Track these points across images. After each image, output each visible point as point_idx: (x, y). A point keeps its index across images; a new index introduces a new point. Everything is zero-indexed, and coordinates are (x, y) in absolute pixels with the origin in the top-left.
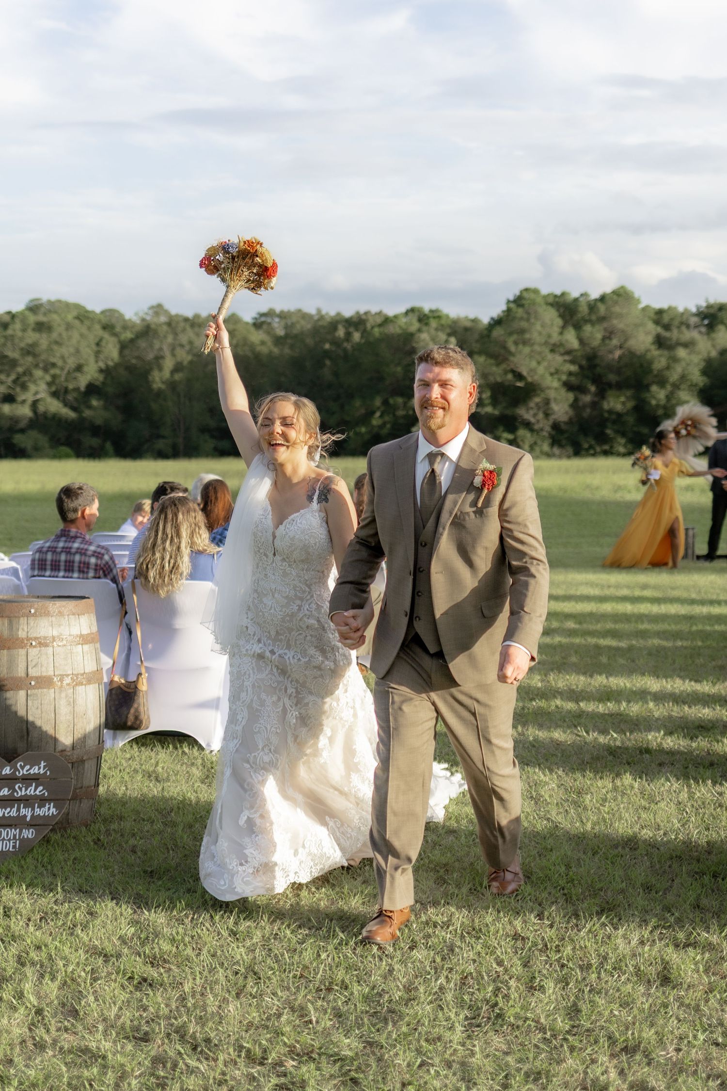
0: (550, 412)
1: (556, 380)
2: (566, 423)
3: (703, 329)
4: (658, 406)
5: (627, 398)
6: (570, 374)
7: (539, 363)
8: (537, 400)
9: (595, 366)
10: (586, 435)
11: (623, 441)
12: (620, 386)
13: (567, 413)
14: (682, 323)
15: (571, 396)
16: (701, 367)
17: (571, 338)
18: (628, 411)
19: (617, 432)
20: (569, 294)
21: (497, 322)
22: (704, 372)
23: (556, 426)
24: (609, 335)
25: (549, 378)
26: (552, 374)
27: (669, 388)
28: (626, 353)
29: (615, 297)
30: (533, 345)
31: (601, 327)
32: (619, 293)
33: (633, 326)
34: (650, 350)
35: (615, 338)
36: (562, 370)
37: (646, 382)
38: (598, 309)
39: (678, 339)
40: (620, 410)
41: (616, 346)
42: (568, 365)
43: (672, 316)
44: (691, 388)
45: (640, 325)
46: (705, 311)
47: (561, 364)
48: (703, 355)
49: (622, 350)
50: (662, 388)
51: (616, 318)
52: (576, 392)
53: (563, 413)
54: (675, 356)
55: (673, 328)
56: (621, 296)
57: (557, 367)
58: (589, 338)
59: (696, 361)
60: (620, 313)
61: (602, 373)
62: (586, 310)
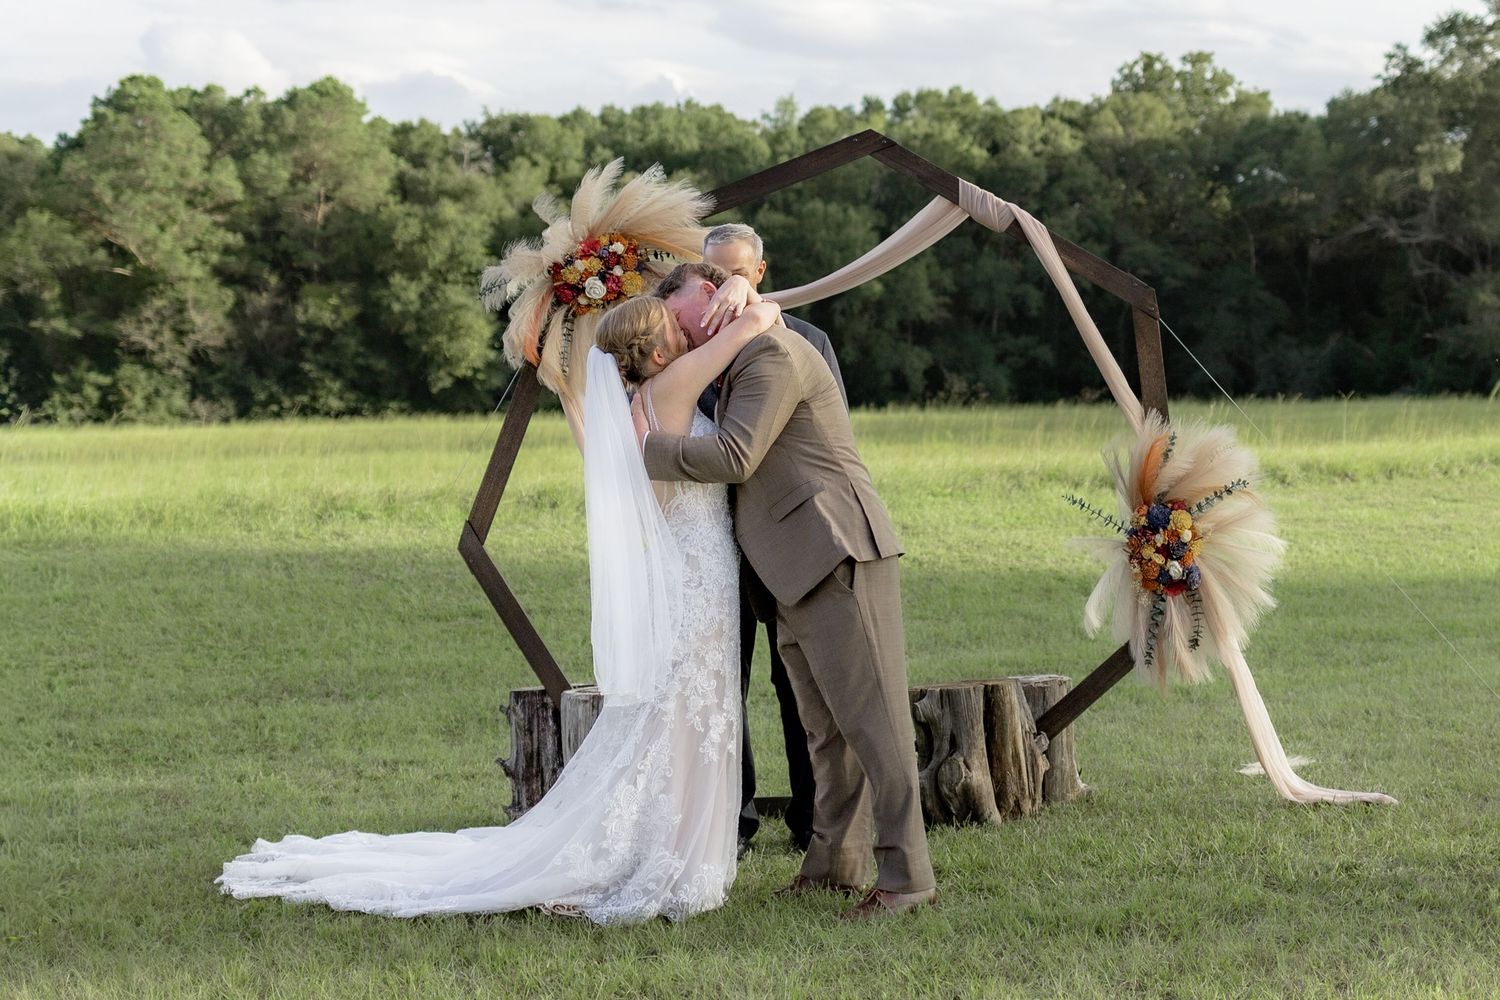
0: (187, 327)
1: (197, 262)
2: (220, 351)
3: (488, 166)
4: (404, 314)
5: (342, 297)
6: (227, 250)
7: (162, 228)
8: (159, 303)
9: (279, 235)
10: (261, 375)
11: (336, 386)
12: (326, 276)
13: (220, 329)
14: (447, 153)
15: (229, 296)
16: (486, 237)
17: (228, 180)
18: (345, 324)
19: (326, 367)
20: (222, 90)
21: (76, 145)
23: (198, 357)
24: (304, 173)
25: (185, 259)
26: (189, 251)
27: (427, 279)
28: (339, 209)
29: (316, 98)
30: (149, 190)
31: (288, 157)
32: (323, 89)
33: (351, 157)
34: (386, 205)
35: (315, 179)
36: (210, 241)
37: (379, 268)
38: (283, 120)
39: (439, 183)
40: (328, 324)
41: (319, 196)
42: (221, 233)
43: (426, 138)
44: (468, 279)
45: (366, 155)
46: (484, 131)
47: (207, 231)
48: (489, 215)
49: (331, 204)
50: (412, 279)
51: (316, 140)
52: (239, 288)
53: (212, 331)
54: (436, 216)
55: (429, 161)
56: (328, 95)
57: (200, 236)
58: (264, 177)
59: (477, 225)
60: (325, 130)
61: (291, 250)
62: (258, 122)
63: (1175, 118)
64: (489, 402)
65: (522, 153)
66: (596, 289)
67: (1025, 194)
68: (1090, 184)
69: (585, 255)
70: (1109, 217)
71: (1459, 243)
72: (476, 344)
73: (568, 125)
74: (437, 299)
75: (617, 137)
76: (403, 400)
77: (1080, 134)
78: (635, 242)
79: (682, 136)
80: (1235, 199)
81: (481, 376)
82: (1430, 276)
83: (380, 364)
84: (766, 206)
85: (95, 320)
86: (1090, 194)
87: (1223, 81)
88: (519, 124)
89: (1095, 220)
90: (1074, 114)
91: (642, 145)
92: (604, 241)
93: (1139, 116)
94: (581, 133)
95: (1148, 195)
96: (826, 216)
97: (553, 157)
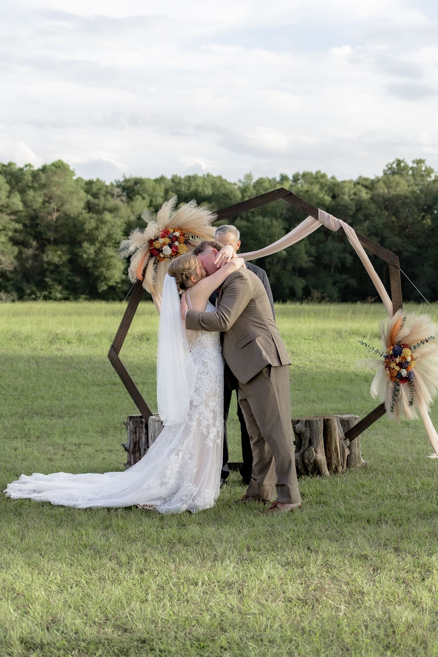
1: (3, 235)
2: (12, 272)
3: (124, 198)
4: (88, 259)
5: (62, 251)
6: (16, 231)
9: (37, 225)
10: (28, 282)
11: (59, 288)
12: (56, 242)
13: (12, 263)
14: (107, 193)
15: (16, 250)
16: (123, 228)
17: (17, 202)
18: (64, 262)
19: (55, 280)
20: (15, 164)
24: (48, 200)
27: (98, 245)
28: (62, 215)
29: (54, 168)
31: (42, 193)
32: (57, 165)
33: (68, 193)
34: (82, 214)
35: (53, 202)
36: (9, 227)
37: (78, 239)
38: (40, 177)
39: (104, 205)
40: (57, 262)
41: (54, 209)
42: (13, 223)
43: (100, 186)
44: (115, 245)
45: (74, 193)
46: (123, 184)
47: (7, 222)
48: (124, 219)
49: (59, 213)
50: (91, 244)
51: (54, 186)
52: (20, 247)
53: (9, 264)
54: (102, 219)
55: (100, 196)
56: (59, 167)
57: (4, 225)
58: (31, 201)
59: (119, 223)
60: (57, 182)
61: (42, 231)
62: (30, 178)
63: (409, 186)
64: (122, 296)
65: (139, 194)
66: (167, 251)
67: (346, 216)
68: (373, 212)
69: (163, 237)
70: (381, 226)
72: (117, 272)
73: (158, 183)
74: (102, 253)
75: (178, 188)
76: (87, 294)
77: (370, 192)
78: (184, 232)
79: (205, 188)
80: (433, 220)
81: (119, 286)
83: (78, 279)
84: (239, 218)
86: (373, 217)
87: (429, 171)
88: (138, 182)
89: (375, 228)
90: (367, 183)
91: (188, 192)
92: (171, 231)
93: (394, 185)
94: (163, 186)
95: (397, 218)
96: (263, 223)
97: (151, 196)
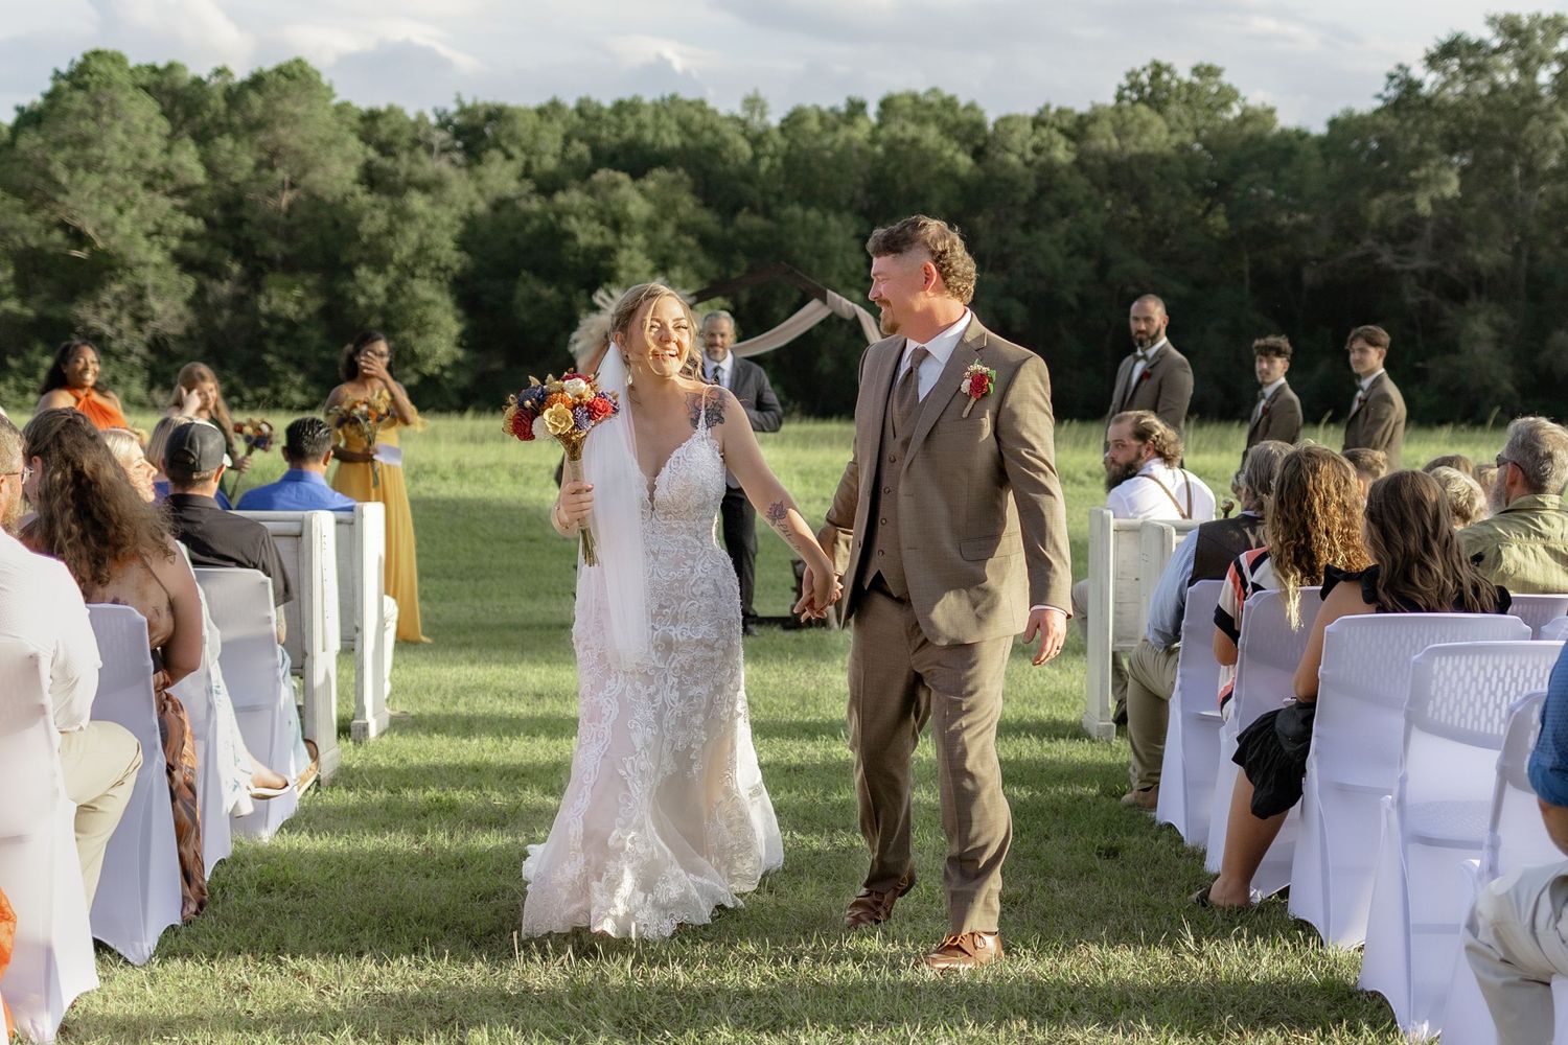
0: (146, 314)
1: (157, 247)
2: (179, 339)
3: (459, 157)
4: (370, 308)
5: (306, 288)
6: (187, 236)
7: (120, 211)
8: (117, 288)
9: (241, 222)
11: (299, 379)
12: (290, 266)
13: (181, 317)
14: (416, 142)
15: (190, 283)
16: (456, 231)
17: (189, 162)
18: (309, 316)
19: (288, 360)
20: (183, 68)
21: (30, 119)
22: (462, 244)
23: (158, 345)
24: (267, 163)
25: (145, 243)
26: (148, 235)
27: (392, 271)
28: (303, 197)
29: (283, 81)
30: (106, 171)
31: (253, 143)
32: (289, 73)
33: (317, 144)
34: (353, 195)
35: (280, 165)
36: (170, 227)
37: (344, 259)
38: (247, 101)
39: (409, 174)
40: (292, 315)
41: (283, 183)
42: (182, 217)
43: (396, 126)
44: (436, 274)
45: (332, 142)
46: (456, 120)
47: (167, 214)
48: (459, 208)
49: (295, 191)
50: (377, 272)
51: (283, 124)
52: (200, 275)
53: (172, 319)
54: (403, 208)
55: (396, 149)
56: (295, 76)
57: (159, 220)
58: (226, 163)
59: (446, 219)
60: (292, 115)
61: (254, 238)
62: (222, 105)
63: (1172, 131)
64: (456, 401)
65: (497, 145)
68: (1080, 198)
70: (1099, 232)
71: (1453, 270)
72: (444, 341)
73: (545, 118)
74: (404, 293)
75: (593, 132)
77: (1074, 145)
79: (661, 133)
80: (1230, 217)
81: (448, 375)
82: (1425, 305)
84: (745, 210)
85: (50, 303)
86: (1080, 208)
87: (1227, 96)
88: (497, 115)
89: (1084, 236)
90: (1067, 123)
91: (615, 141)
93: (1134, 127)
94: (558, 125)
95: (1142, 209)
96: (805, 221)
97: (529, 151)
